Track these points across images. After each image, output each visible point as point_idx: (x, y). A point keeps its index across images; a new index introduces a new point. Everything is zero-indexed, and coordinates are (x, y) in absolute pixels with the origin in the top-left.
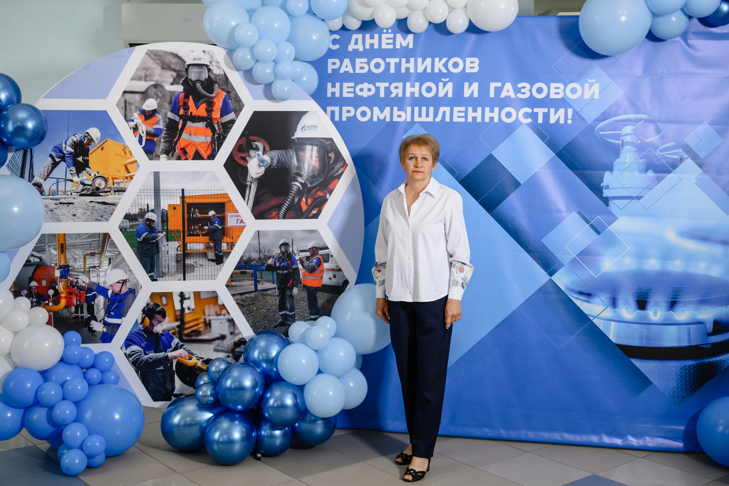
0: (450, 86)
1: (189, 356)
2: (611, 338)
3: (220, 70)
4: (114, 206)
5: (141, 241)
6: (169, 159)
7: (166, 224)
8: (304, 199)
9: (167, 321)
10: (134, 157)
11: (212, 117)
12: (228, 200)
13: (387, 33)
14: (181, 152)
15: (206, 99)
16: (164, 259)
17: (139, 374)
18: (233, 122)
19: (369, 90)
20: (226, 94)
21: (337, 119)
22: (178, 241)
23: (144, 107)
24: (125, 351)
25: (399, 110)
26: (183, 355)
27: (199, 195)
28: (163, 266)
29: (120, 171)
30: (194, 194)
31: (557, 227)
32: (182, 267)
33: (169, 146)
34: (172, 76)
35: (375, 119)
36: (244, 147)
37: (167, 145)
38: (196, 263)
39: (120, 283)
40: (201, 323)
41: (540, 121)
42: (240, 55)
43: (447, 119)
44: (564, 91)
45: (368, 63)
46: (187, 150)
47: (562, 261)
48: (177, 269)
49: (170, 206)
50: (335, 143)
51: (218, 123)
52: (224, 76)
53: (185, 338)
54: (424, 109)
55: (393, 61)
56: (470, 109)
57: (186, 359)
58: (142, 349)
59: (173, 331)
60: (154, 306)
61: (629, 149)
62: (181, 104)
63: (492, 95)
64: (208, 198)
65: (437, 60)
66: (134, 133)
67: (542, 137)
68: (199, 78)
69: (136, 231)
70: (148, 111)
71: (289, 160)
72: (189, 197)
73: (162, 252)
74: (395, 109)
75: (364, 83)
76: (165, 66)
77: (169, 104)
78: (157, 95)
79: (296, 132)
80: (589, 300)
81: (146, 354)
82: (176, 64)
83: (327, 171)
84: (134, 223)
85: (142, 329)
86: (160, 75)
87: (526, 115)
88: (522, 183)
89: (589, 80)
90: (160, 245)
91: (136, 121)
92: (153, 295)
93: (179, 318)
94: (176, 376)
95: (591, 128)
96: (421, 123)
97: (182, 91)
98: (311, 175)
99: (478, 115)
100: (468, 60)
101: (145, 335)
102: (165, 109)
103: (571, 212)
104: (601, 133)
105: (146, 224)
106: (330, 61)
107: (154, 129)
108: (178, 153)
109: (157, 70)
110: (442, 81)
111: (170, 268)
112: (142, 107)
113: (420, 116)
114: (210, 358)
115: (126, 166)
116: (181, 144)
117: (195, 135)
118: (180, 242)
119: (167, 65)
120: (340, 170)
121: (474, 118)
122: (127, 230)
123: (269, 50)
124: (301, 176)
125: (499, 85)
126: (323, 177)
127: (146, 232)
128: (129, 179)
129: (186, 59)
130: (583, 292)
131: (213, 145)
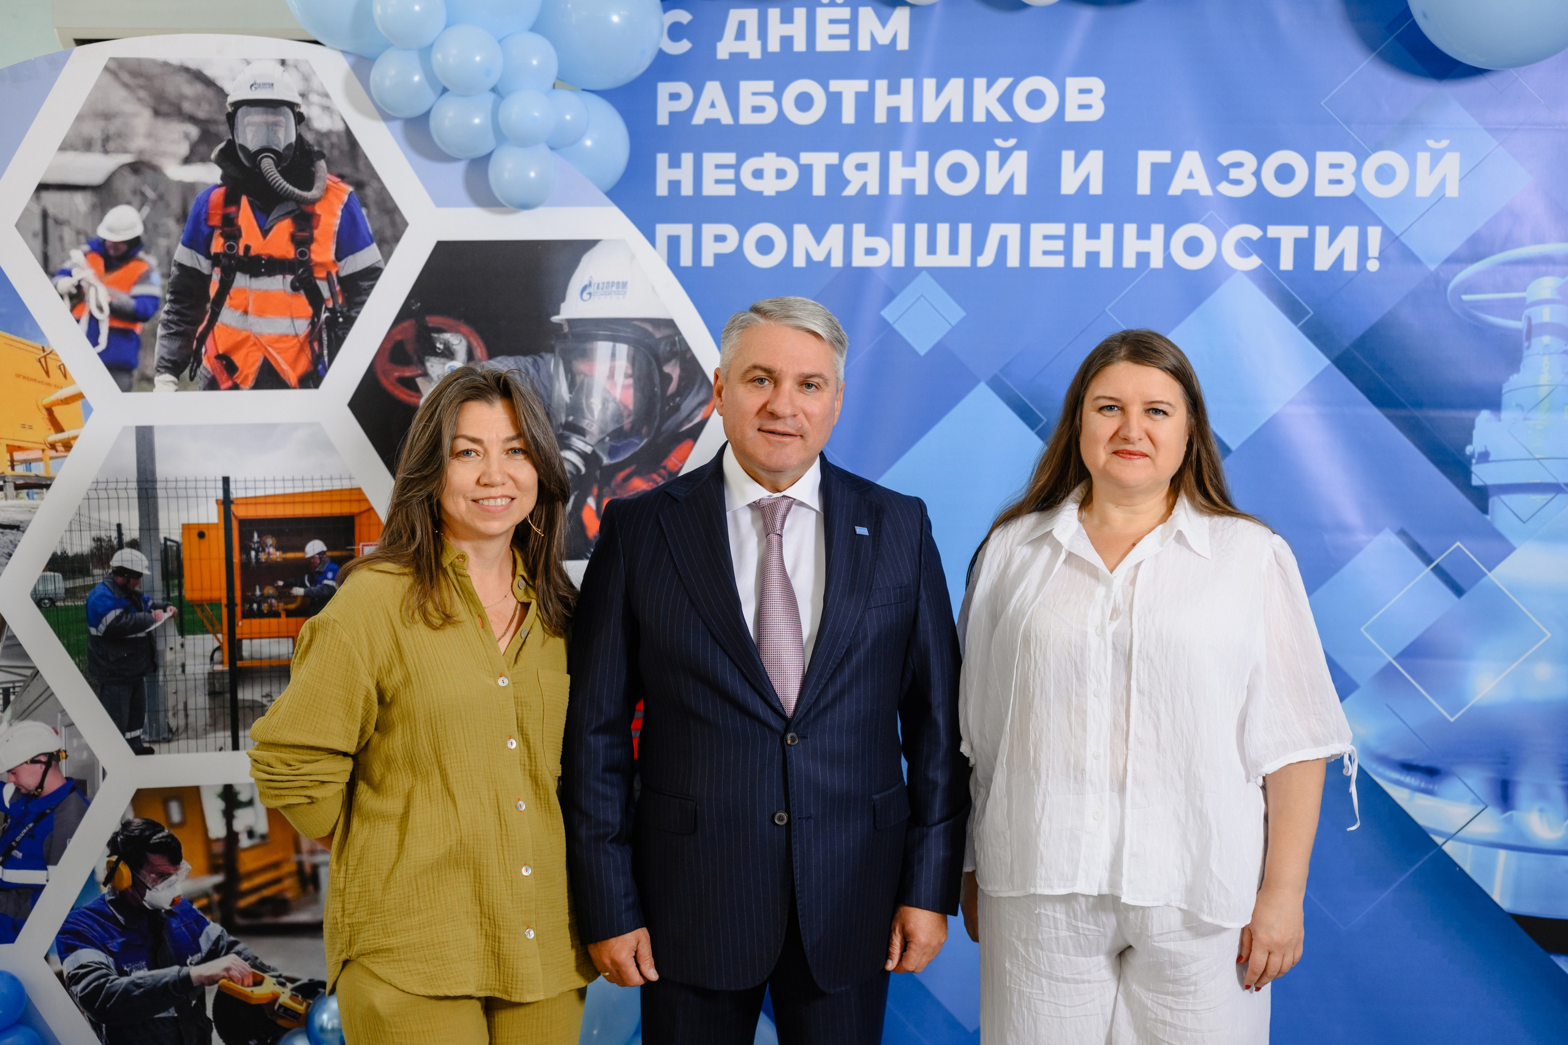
0: (1019, 162)
1: (254, 975)
2: (1496, 897)
3: (331, 117)
4: (15, 531)
5: (99, 634)
6: (181, 387)
7: (176, 582)
8: (591, 502)
9: (185, 873)
10: (73, 382)
11: (310, 260)
12: (364, 507)
13: (832, 4)
14: (217, 364)
15: (291, 206)
16: (171, 688)
17: (101, 1032)
18: (373, 273)
19: (781, 174)
20: (351, 189)
21: (686, 260)
22: (215, 634)
23: (104, 232)
24: (58, 967)
25: (869, 233)
26: (234, 973)
27: (275, 496)
28: (170, 708)
29: (31, 427)
30: (260, 493)
31: (1337, 577)
32: (228, 711)
33: (180, 348)
34: (187, 136)
35: (799, 261)
36: (410, 348)
37: (176, 345)
38: (269, 698)
39: (39, 762)
40: (289, 875)
41: (1287, 262)
42: (392, 72)
43: (1013, 260)
44: (1357, 174)
45: (777, 95)
46: (237, 359)
47: (1354, 676)
48: (214, 718)
49: (186, 528)
50: (679, 333)
51: (328, 279)
52: (344, 135)
53: (240, 921)
54: (943, 230)
55: (849, 89)
56: (1080, 229)
57: (246, 983)
58: (111, 959)
59: (204, 902)
60: (143, 831)
61: (1547, 346)
62: (216, 221)
63: (1144, 187)
64: (303, 502)
65: (980, 83)
66: (72, 310)
67: (1292, 309)
68: (268, 142)
69: (86, 605)
70: (116, 244)
71: (545, 387)
72: (244, 501)
73: (165, 666)
74: (859, 229)
75: (767, 155)
76: (164, 108)
77: (178, 221)
78: (143, 194)
79: (563, 299)
80: (1431, 787)
81: (122, 973)
82: (198, 101)
83: (658, 419)
84: (79, 582)
85: (108, 898)
86: (150, 135)
87: (1245, 247)
88: (1233, 447)
89: (1431, 143)
90: (160, 646)
91: (77, 275)
92: (141, 798)
93: (221, 861)
94: (215, 1035)
95: (1438, 283)
96: (933, 272)
97: (219, 182)
98: (611, 428)
99: (1104, 246)
100: (1073, 84)
101: (119, 917)
102: (167, 235)
103: (1377, 530)
104: (1465, 297)
105: (114, 583)
106: (664, 89)
107: (135, 297)
108: (210, 369)
109: (142, 119)
110: (996, 147)
111: (191, 713)
112: (95, 230)
113: (932, 249)
114: (318, 977)
115: (49, 411)
116: (218, 342)
117: (261, 313)
118: (220, 636)
119: (171, 104)
120: (696, 412)
121: (1093, 257)
122: (59, 604)
123: (478, 59)
124: (581, 432)
125: (1164, 156)
126: (647, 435)
127: (115, 608)
128: (60, 448)
129: (227, 87)
130: (1415, 763)
131: (316, 345)
